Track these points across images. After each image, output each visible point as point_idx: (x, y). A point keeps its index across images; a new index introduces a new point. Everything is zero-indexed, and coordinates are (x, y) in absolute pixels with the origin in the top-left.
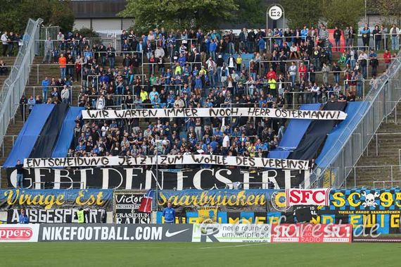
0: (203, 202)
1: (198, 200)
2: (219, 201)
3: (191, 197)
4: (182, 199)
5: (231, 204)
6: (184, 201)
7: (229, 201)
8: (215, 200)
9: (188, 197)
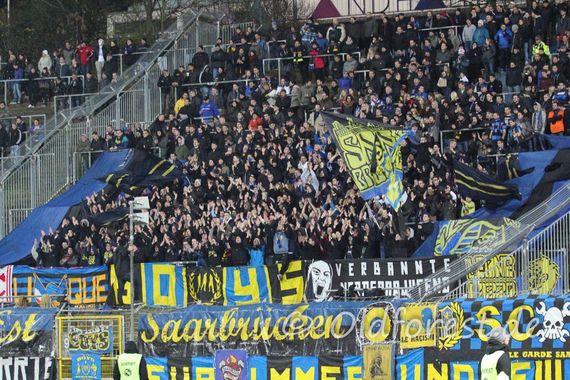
0: (226, 334)
1: (217, 329)
2: (255, 330)
3: (203, 323)
4: (186, 329)
5: (279, 337)
6: (191, 332)
7: (276, 329)
8: (250, 329)
9: (199, 323)
